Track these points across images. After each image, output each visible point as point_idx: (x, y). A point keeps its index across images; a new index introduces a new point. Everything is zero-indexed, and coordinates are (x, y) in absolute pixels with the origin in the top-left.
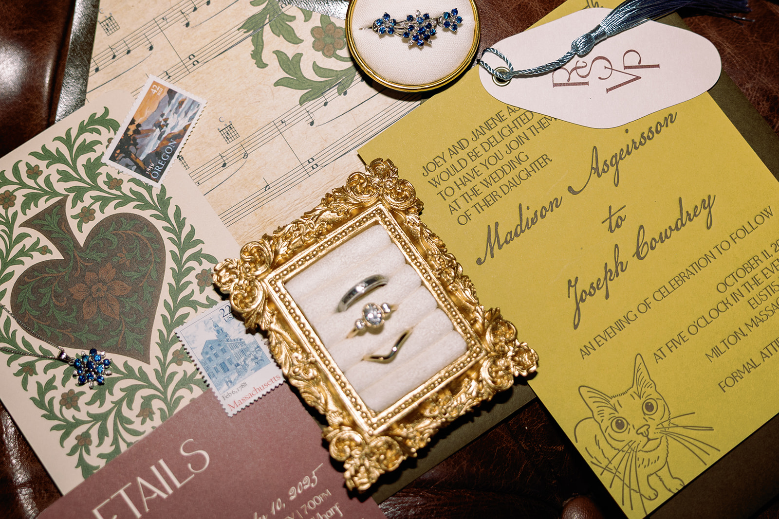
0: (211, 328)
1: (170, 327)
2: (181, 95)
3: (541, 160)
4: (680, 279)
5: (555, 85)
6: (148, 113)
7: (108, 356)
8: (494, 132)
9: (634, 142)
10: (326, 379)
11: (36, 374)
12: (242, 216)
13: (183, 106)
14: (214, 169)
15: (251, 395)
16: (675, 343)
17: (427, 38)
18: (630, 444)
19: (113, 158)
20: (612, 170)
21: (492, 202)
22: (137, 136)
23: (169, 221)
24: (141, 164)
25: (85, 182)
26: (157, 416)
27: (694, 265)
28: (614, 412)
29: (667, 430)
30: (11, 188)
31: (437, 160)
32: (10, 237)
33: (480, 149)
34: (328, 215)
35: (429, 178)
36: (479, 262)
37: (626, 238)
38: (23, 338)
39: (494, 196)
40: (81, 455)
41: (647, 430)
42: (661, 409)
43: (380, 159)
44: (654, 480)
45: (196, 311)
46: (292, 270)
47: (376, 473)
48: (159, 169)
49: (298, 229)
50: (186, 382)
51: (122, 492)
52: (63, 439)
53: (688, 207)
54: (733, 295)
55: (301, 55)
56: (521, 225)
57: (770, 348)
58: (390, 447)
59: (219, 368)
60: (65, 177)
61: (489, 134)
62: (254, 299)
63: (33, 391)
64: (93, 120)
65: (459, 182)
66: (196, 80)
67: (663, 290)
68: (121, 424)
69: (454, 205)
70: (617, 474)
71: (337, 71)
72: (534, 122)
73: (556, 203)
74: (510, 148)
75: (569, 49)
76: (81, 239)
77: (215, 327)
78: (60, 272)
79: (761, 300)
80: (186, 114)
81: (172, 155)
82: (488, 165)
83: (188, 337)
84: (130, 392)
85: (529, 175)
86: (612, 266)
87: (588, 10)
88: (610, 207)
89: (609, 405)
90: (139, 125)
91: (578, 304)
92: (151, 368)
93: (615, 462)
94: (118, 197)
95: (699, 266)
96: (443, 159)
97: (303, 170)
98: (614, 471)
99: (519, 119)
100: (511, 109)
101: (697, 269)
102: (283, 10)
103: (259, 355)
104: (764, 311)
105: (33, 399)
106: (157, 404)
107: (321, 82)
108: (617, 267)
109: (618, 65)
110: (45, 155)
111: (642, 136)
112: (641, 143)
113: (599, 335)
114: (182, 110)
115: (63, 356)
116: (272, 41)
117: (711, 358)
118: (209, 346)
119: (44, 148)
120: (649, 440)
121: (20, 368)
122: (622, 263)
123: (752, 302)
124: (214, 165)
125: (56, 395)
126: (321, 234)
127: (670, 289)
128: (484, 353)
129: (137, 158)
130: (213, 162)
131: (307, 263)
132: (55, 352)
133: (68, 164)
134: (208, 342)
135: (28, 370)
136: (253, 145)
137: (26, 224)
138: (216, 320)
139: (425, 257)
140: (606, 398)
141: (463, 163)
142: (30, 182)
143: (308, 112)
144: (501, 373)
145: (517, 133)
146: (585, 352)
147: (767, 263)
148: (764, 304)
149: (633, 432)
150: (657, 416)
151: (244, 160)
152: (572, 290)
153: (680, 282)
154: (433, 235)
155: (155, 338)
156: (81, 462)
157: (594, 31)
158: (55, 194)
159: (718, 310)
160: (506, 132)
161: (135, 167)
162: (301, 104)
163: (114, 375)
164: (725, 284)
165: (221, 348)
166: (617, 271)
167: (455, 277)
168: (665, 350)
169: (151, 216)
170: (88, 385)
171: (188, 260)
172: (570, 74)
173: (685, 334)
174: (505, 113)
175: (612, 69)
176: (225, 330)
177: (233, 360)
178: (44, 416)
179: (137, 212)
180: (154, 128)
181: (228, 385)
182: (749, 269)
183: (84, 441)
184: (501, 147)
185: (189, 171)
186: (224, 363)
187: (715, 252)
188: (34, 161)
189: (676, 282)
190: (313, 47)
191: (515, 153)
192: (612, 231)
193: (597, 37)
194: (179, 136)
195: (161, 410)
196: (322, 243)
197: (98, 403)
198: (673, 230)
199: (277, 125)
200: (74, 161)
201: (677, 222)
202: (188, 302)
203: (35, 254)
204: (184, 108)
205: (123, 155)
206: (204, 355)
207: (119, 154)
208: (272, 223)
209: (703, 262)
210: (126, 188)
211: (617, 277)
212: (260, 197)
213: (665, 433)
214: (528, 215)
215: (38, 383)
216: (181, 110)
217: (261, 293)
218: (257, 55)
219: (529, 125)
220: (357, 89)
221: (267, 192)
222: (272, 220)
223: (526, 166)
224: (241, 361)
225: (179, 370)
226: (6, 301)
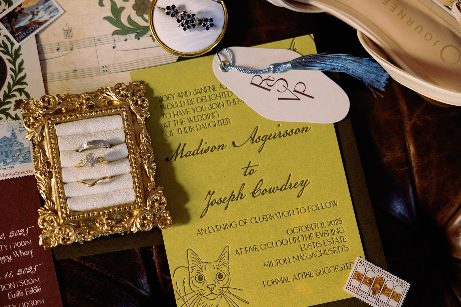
0: (9, 131)
2: (52, 2)
3: (225, 121)
4: (270, 217)
5: (252, 83)
6: (30, 4)
8: (206, 95)
9: (280, 133)
12: (55, 80)
13: (51, 9)
14: (51, 49)
15: (14, 174)
16: (249, 249)
17: (189, 27)
18: (201, 291)
19: (1, 20)
20: (261, 142)
21: (189, 131)
22: (19, 14)
23: (15, 66)
24: (14, 30)
27: (281, 213)
28: (201, 270)
29: (224, 292)
31: (169, 96)
33: (195, 101)
35: (161, 104)
36: (167, 160)
37: (251, 183)
39: (191, 129)
41: (213, 288)
42: (226, 280)
45: (7, 118)
47: (57, 243)
48: (22, 36)
53: (292, 181)
55: (125, 8)
56: (198, 150)
57: (300, 275)
59: (4, 154)
61: (204, 94)
65: (176, 113)
67: (257, 219)
70: (187, 303)
71: (139, 25)
72: (231, 99)
73: (222, 147)
74: (211, 107)
77: (12, 131)
79: (308, 248)
80: (50, 13)
81: (32, 32)
82: (195, 111)
85: (215, 125)
86: (236, 194)
87: (290, 51)
89: (199, 266)
90: (23, 9)
91: (208, 205)
93: (188, 297)
95: (283, 215)
96: (173, 97)
97: (98, 70)
98: (186, 301)
99: (223, 94)
100: (222, 87)
101: (281, 216)
103: (28, 155)
104: (307, 254)
107: (129, 27)
108: (239, 195)
109: (291, 88)
111: (286, 132)
112: (283, 135)
113: (212, 227)
114: (49, 11)
117: (266, 266)
118: (4, 139)
120: (212, 293)
122: (242, 194)
123: (303, 246)
124: (53, 47)
126: (88, 107)
127: (262, 220)
128: (143, 207)
129: (14, 25)
130: (52, 45)
134: (4, 137)
136: (78, 45)
138: (14, 128)
139: (137, 143)
141: (183, 104)
143: (115, 40)
144: (147, 221)
145: (219, 100)
146: (200, 232)
147: (321, 230)
148: (309, 251)
149: (205, 285)
150: (222, 283)
151: (69, 51)
152: (209, 196)
153: (268, 219)
159: (282, 243)
160: (213, 97)
161: (11, 30)
162: (113, 35)
164: (293, 231)
165: (10, 143)
166: (237, 197)
168: (243, 251)
169: (7, 59)
171: (16, 90)
172: (263, 81)
173: (258, 247)
174: (217, 87)
175: (287, 88)
176: (16, 135)
177: (13, 152)
180: (30, 14)
181: (4, 164)
182: (309, 229)
184: (206, 105)
185: (38, 44)
186: (7, 151)
187: (296, 211)
189: (267, 217)
190: (133, 7)
191: (213, 111)
192: (245, 175)
194: (40, 24)
196: (86, 112)
198: (279, 189)
199: (96, 40)
201: (283, 186)
202: (5, 112)
204: (51, 10)
205: (8, 21)
207: (5, 19)
209: (286, 214)
211: (236, 200)
212: (69, 74)
213: (222, 293)
214: (204, 146)
216: (48, 10)
219: (228, 99)
220: (146, 40)
221: (74, 73)
222: (69, 89)
223: (216, 120)
224: (17, 155)
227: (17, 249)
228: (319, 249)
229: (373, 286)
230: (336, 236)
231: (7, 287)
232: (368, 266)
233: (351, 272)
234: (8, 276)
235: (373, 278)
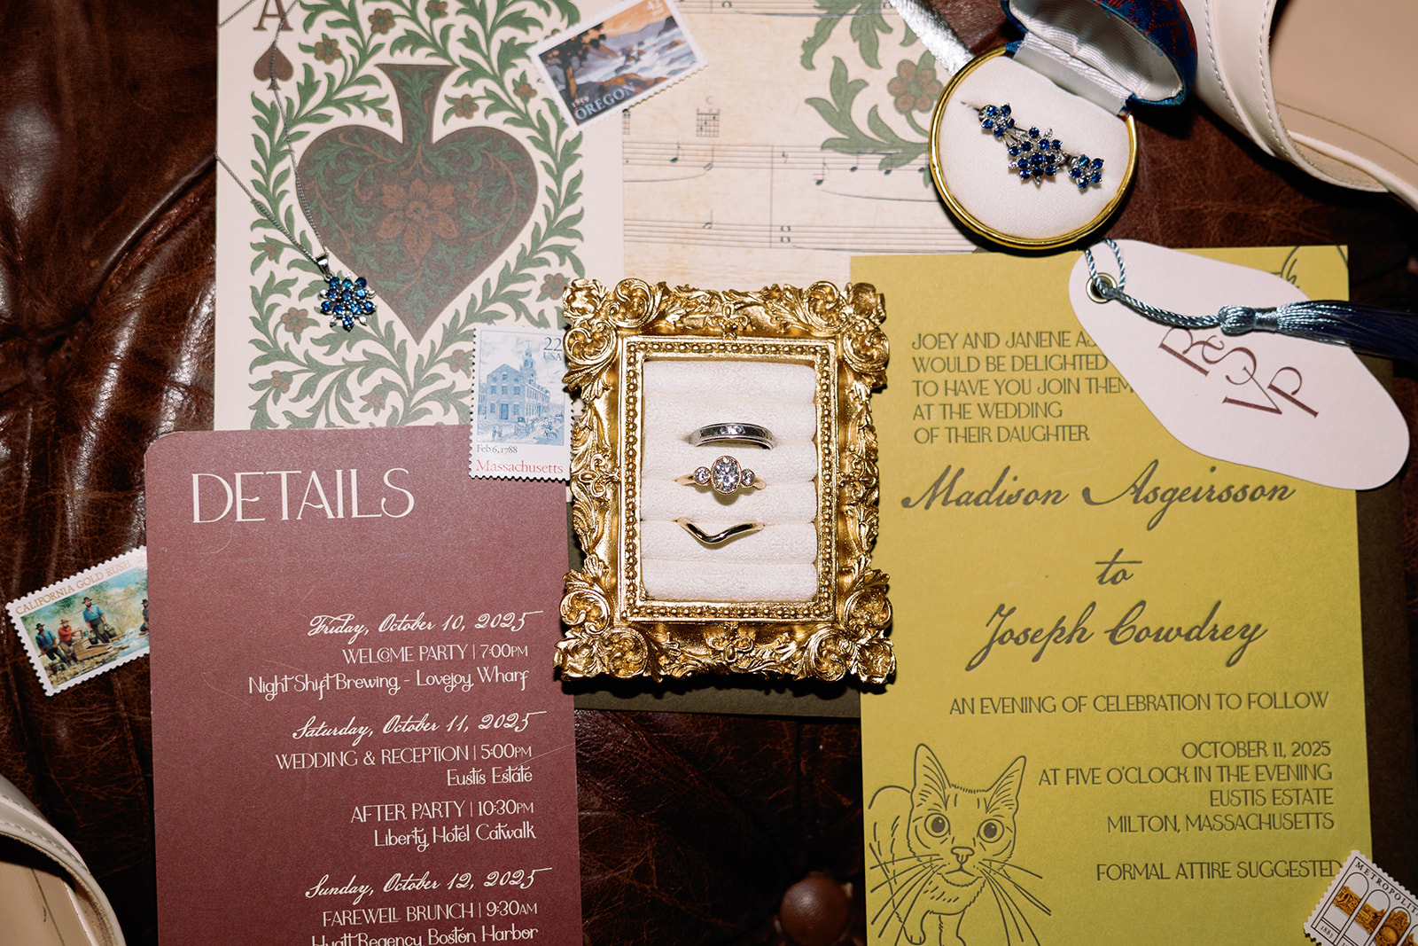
0: (520, 352)
1: (472, 316)
2: (681, 33)
3: (1075, 430)
4: (1146, 702)
5: (1163, 346)
6: (625, 28)
7: (377, 301)
8: (1041, 352)
9: (1212, 490)
10: (617, 512)
11: (277, 262)
12: (652, 239)
13: (675, 49)
14: (658, 156)
15: (514, 468)
16: (1078, 775)
17: (1038, 173)
18: (934, 858)
19: (544, 57)
20: (1158, 505)
21: (976, 439)
22: (592, 50)
23: (559, 184)
24: (573, 89)
25: (490, 63)
26: (385, 414)
27: (1175, 698)
28: (943, 806)
29: (992, 874)
30: (397, 9)
31: (944, 338)
32: (355, 70)
33: (1007, 362)
34: (758, 312)
35: (917, 354)
36: (906, 502)
37: (1113, 603)
38: (290, 207)
39: (982, 433)
40: (265, 397)
41: (967, 857)
42: (1003, 843)
43: (872, 286)
44: (931, 921)
45: (518, 317)
46: (665, 350)
47: (598, 669)
48: (590, 109)
49: (710, 305)
50: (447, 397)
51: (284, 474)
52: (258, 362)
53: (1221, 620)
54: (1198, 770)
55: (866, 84)
56: (991, 494)
57: (1197, 868)
58: (636, 649)
59: (497, 409)
60: (470, 41)
61: (1033, 349)
62: (596, 353)
63: (260, 280)
65: (951, 385)
66: (713, 28)
67: (1112, 700)
68: (337, 393)
69: (924, 409)
70: (892, 881)
71: (896, 136)
72: (1101, 375)
73: (1054, 497)
74: (1046, 386)
75: (1215, 314)
76: (439, 131)
77: (527, 354)
78: (387, 156)
79: (1230, 801)
80: (672, 61)
81: (618, 102)
82: (1003, 388)
83: (485, 344)
84: (373, 362)
85: (1046, 437)
86: (1069, 626)
87: (1277, 278)
88: (1121, 550)
89: (941, 793)
90: (603, 37)
91: (992, 641)
92: (416, 351)
93: (900, 866)
94: (517, 110)
95: (1181, 704)
96: (952, 341)
97: (768, 234)
98: (891, 875)
99: (1084, 358)
100: (1083, 338)
101: (1176, 705)
102: (883, 11)
103: (556, 426)
104: (1223, 817)
105: (253, 289)
106: (394, 399)
107: (868, 137)
108: (1075, 631)
109: (1264, 377)
111: (1228, 490)
112: (1220, 498)
113: (991, 699)
114: (670, 55)
115: (322, 263)
116: (842, 41)
117: (1112, 826)
118: (504, 373)
120: (961, 869)
121: (264, 241)
122: (1085, 630)
123: (1216, 795)
124: (663, 151)
125: (284, 303)
126: (733, 330)
127: (1123, 705)
128: (831, 617)
129: (573, 77)
130: (663, 146)
131: (690, 355)
132: (317, 250)
133: (484, 27)
134: (505, 367)
135: (271, 250)
136: (727, 159)
137: (387, 68)
138: (533, 346)
139: (842, 449)
140: (943, 781)
141: (974, 364)
142: (424, 18)
143: (824, 164)
144: (834, 657)
145: (1069, 373)
146: (959, 706)
147: (1271, 761)
148: (1229, 809)
149: (948, 845)
150: (992, 848)
151: (703, 170)
152: (998, 619)
153: (1141, 706)
154: (871, 429)
155: (445, 317)
156: (260, 407)
157: (1263, 311)
158: (444, 53)
159: (1164, 775)
160: (1056, 362)
161: (563, 87)
162: (823, 148)
163: (368, 329)
164: (1198, 749)
165: (516, 385)
166: (1071, 636)
167: (862, 500)
168: (1061, 776)
169: (542, 162)
170: (331, 318)
171: (549, 249)
173: (1102, 774)
174: (1072, 338)
175: (1252, 376)
176: (535, 367)
177: (520, 411)
178: (253, 319)
179: (529, 146)
180: (620, 54)
181: (493, 436)
182: (1242, 752)
183: (280, 383)
184: (1036, 379)
185: (626, 138)
186: (507, 405)
187: (1214, 700)
189: (1138, 703)
190: (889, 85)
191: (1048, 397)
192: (1101, 582)
193: (1261, 321)
194: (643, 85)
195: (395, 410)
196: (726, 341)
197: (326, 348)
198: (1181, 636)
199: (775, 154)
200: (495, 27)
201: (1193, 629)
202: (514, 300)
203: (372, 113)
204: (674, 53)
206: (490, 379)
207: (554, 56)
208: (683, 274)
209: (1189, 702)
210: (535, 106)
211: (1067, 643)
212: (691, 230)
213: (987, 875)
214: (1009, 486)
215: (272, 273)
216: (668, 52)
217: (609, 351)
218: (810, 46)
219: (1092, 374)
220: (909, 178)
221: (703, 230)
222: (685, 270)
223: (1052, 422)
224: (529, 418)
225: (449, 377)
226: (300, 147)
227: (490, 662)
228: (1259, 810)
229: (1379, 932)
230: (1308, 783)
231: (449, 754)
232: (1376, 879)
233: (1332, 887)
234: (454, 727)
235: (1383, 913)
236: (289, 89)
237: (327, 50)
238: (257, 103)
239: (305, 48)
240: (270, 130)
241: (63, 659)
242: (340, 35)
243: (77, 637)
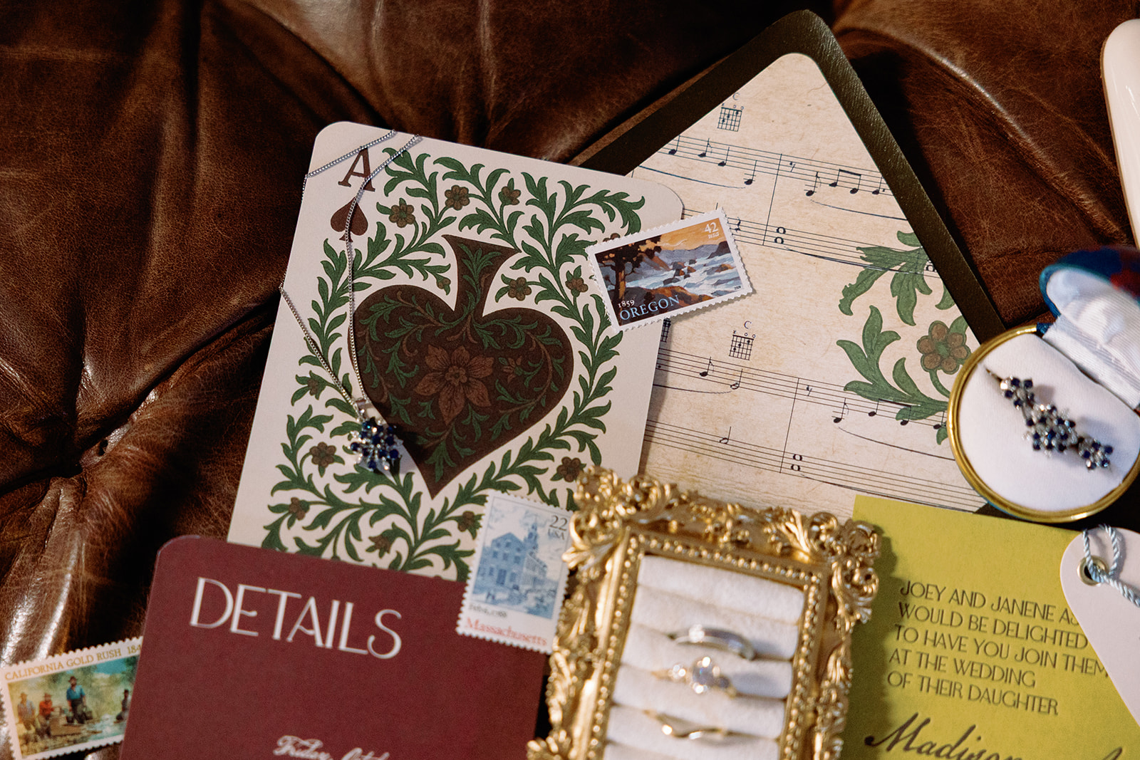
0: (527, 524)
1: (488, 483)
2: (731, 259)
3: (1044, 703)
6: (680, 245)
7: (402, 451)
8: (1023, 622)
11: (317, 398)
12: (670, 443)
13: (722, 273)
14: (689, 368)
15: (500, 633)
17: (1049, 447)
19: (600, 257)
21: (948, 692)
22: (646, 258)
23: (592, 374)
24: (622, 291)
25: (549, 254)
26: (389, 558)
30: (473, 189)
31: (931, 589)
32: (425, 237)
33: (989, 624)
36: (869, 741)
38: (340, 350)
39: (953, 689)
40: (281, 520)
45: (531, 492)
46: (666, 549)
48: (635, 313)
49: (716, 515)
50: (450, 554)
51: (284, 596)
52: (281, 486)
55: (898, 338)
56: (952, 749)
59: (496, 573)
60: (535, 230)
61: (1016, 617)
63: (298, 411)
64: (618, 199)
65: (931, 636)
66: (762, 259)
68: (348, 530)
69: (902, 654)
71: (918, 390)
72: (1079, 655)
74: (1024, 655)
76: (491, 307)
77: (533, 527)
78: (438, 319)
80: (718, 283)
81: (662, 311)
82: (981, 649)
83: (496, 510)
84: (388, 507)
85: (1016, 704)
90: (658, 249)
92: (429, 505)
94: (566, 301)
96: (939, 594)
97: (780, 459)
99: (1065, 634)
100: (1066, 616)
102: (925, 273)
103: (548, 600)
105: (290, 419)
106: (400, 546)
107: (891, 386)
110: (538, 189)
114: (717, 276)
116: (881, 294)
118: (508, 541)
119: (543, 180)
121: (309, 376)
124: (694, 364)
125: (316, 437)
126: (733, 542)
129: (624, 280)
130: (695, 359)
133: (550, 220)
134: (510, 536)
135: (313, 385)
136: (755, 382)
137: (452, 240)
138: (540, 521)
141: (956, 621)
142: (497, 202)
143: (845, 404)
145: (1047, 647)
151: (730, 389)
155: (463, 478)
156: (274, 529)
158: (508, 236)
160: (1037, 634)
161: (614, 288)
162: (846, 389)
163: (389, 475)
165: (517, 554)
169: (580, 352)
171: (571, 433)
174: (1056, 614)
176: (539, 541)
177: (517, 579)
179: (571, 335)
180: (671, 267)
181: (487, 598)
183: (298, 509)
184: (1014, 646)
185: (662, 344)
186: (505, 572)
188: (520, 185)
190: (919, 342)
191: (1023, 666)
194: (687, 300)
195: (399, 556)
197: (346, 486)
199: (800, 386)
200: (561, 222)
202: (531, 477)
203: (432, 278)
204: (722, 276)
205: (614, 264)
206: (495, 543)
207: (610, 258)
210: (583, 300)
212: (708, 442)
214: (972, 745)
215: (310, 407)
216: (716, 274)
218: (850, 294)
219: (1071, 652)
220: (921, 432)
221: (720, 445)
222: (695, 478)
223: (1023, 691)
224: (524, 588)
225: (454, 535)
226: (360, 297)
236: (360, 243)
237: (402, 214)
238: (328, 249)
239: (382, 209)
240: (335, 277)
241: (38, 732)
242: (417, 203)
243: (56, 713)
